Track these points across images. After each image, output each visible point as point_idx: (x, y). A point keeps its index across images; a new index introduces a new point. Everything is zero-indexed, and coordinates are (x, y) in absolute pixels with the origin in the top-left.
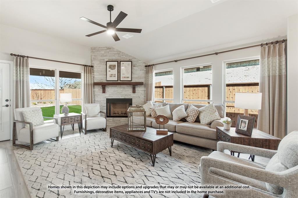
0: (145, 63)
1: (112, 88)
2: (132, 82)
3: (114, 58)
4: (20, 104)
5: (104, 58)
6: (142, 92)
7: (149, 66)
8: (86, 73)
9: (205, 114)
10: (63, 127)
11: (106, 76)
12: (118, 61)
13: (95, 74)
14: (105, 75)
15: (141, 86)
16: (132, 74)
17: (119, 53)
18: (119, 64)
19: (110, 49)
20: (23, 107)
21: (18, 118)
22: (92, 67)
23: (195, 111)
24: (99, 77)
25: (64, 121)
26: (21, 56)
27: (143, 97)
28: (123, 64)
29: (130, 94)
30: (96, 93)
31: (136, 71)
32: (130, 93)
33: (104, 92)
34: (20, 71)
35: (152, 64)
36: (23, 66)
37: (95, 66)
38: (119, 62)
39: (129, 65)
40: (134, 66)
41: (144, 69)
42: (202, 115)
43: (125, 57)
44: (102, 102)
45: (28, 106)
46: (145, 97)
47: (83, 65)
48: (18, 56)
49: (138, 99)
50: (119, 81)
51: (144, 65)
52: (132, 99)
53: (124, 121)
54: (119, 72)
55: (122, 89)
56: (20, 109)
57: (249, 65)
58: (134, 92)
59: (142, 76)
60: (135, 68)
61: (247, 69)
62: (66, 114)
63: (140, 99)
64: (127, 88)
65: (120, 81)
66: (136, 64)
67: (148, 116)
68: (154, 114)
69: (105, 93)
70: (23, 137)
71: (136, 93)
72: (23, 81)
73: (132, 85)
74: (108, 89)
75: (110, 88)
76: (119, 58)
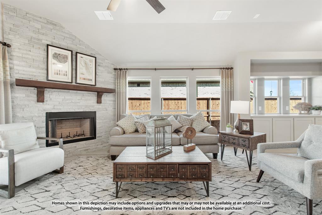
0: (113, 65)
1: (60, 93)
2: (96, 86)
5: (43, 37)
6: (110, 102)
7: (120, 69)
9: (197, 122)
11: (46, 72)
12: (72, 51)
13: (15, 62)
14: (43, 69)
15: (109, 95)
16: (97, 76)
17: (73, 38)
18: (74, 57)
19: (55, 25)
22: (7, 45)
23: (189, 120)
27: (112, 109)
28: (82, 57)
29: (94, 105)
30: (18, 102)
31: (102, 73)
32: (93, 103)
33: (41, 100)
35: (126, 68)
37: (15, 45)
38: (74, 53)
39: (91, 61)
40: (99, 65)
41: (112, 72)
42: (195, 124)
43: (84, 48)
44: (34, 118)
46: (115, 109)
49: (105, 112)
50: (74, 84)
51: (113, 67)
52: (95, 112)
53: (82, 146)
54: (75, 69)
55: (79, 97)
57: (173, 86)
58: (99, 101)
59: (110, 81)
61: (172, 89)
63: (107, 112)
64: (89, 96)
65: (76, 83)
66: (102, 63)
67: (133, 133)
68: (142, 129)
69: (43, 101)
71: (101, 104)
73: (98, 92)
74: (49, 95)
75: (54, 93)
76: (75, 49)
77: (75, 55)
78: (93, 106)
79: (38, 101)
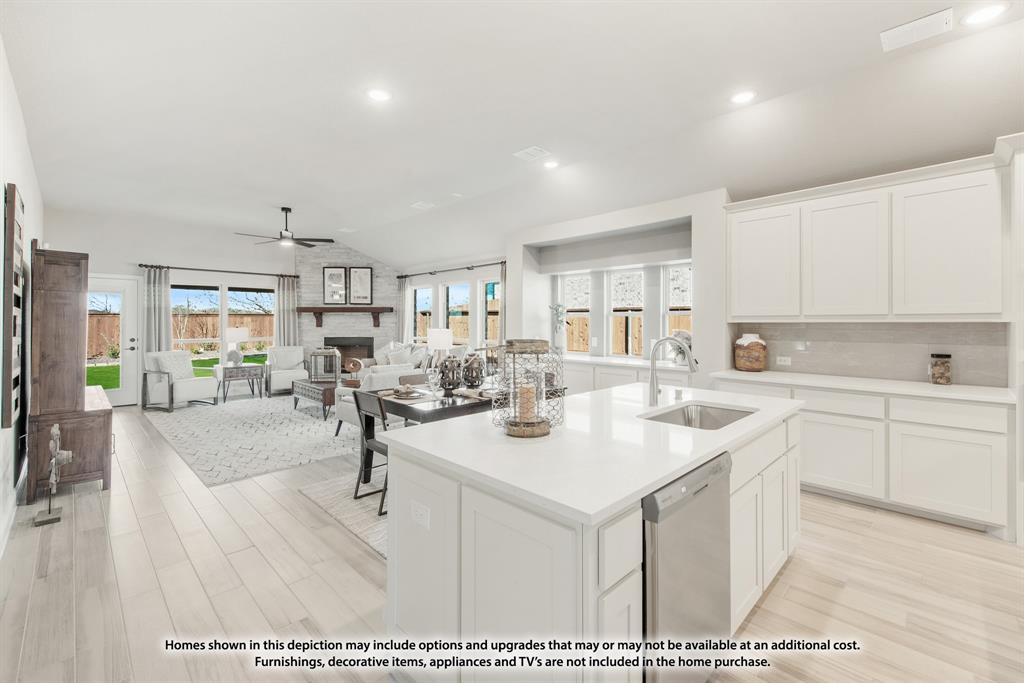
0: (395, 272)
1: (336, 317)
2: (373, 306)
3: (339, 261)
4: (154, 346)
5: (321, 260)
6: (392, 325)
8: (284, 289)
10: (227, 383)
11: (322, 295)
12: (346, 268)
13: (303, 290)
14: (320, 292)
15: (389, 315)
16: (373, 291)
17: (349, 250)
18: (348, 273)
20: (159, 350)
21: (150, 366)
22: (298, 277)
24: (309, 298)
25: (229, 375)
26: (157, 267)
27: (393, 334)
28: (355, 272)
29: (371, 329)
30: (304, 327)
31: (380, 286)
32: (370, 326)
33: (319, 324)
34: (154, 291)
35: (406, 275)
36: (160, 283)
37: (302, 275)
38: (348, 269)
39: (366, 274)
40: (376, 277)
41: (395, 282)
43: (358, 259)
44: (315, 343)
45: (168, 349)
46: (397, 334)
47: (277, 275)
48: (152, 267)
49: (385, 338)
50: (348, 305)
51: (394, 275)
52: (373, 338)
54: (347, 287)
55: (353, 320)
56: (154, 354)
58: (377, 324)
59: (391, 295)
60: (379, 280)
62: (236, 362)
64: (365, 318)
65: (351, 304)
66: (380, 274)
69: (321, 326)
70: (158, 395)
71: (379, 328)
72: (160, 309)
73: (373, 313)
74: (328, 319)
75: (331, 317)
76: (348, 262)
77: (347, 271)
78: (369, 331)
79: (318, 326)
